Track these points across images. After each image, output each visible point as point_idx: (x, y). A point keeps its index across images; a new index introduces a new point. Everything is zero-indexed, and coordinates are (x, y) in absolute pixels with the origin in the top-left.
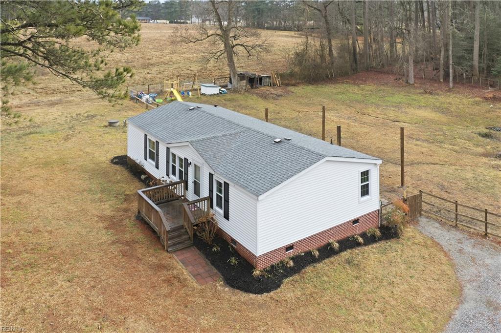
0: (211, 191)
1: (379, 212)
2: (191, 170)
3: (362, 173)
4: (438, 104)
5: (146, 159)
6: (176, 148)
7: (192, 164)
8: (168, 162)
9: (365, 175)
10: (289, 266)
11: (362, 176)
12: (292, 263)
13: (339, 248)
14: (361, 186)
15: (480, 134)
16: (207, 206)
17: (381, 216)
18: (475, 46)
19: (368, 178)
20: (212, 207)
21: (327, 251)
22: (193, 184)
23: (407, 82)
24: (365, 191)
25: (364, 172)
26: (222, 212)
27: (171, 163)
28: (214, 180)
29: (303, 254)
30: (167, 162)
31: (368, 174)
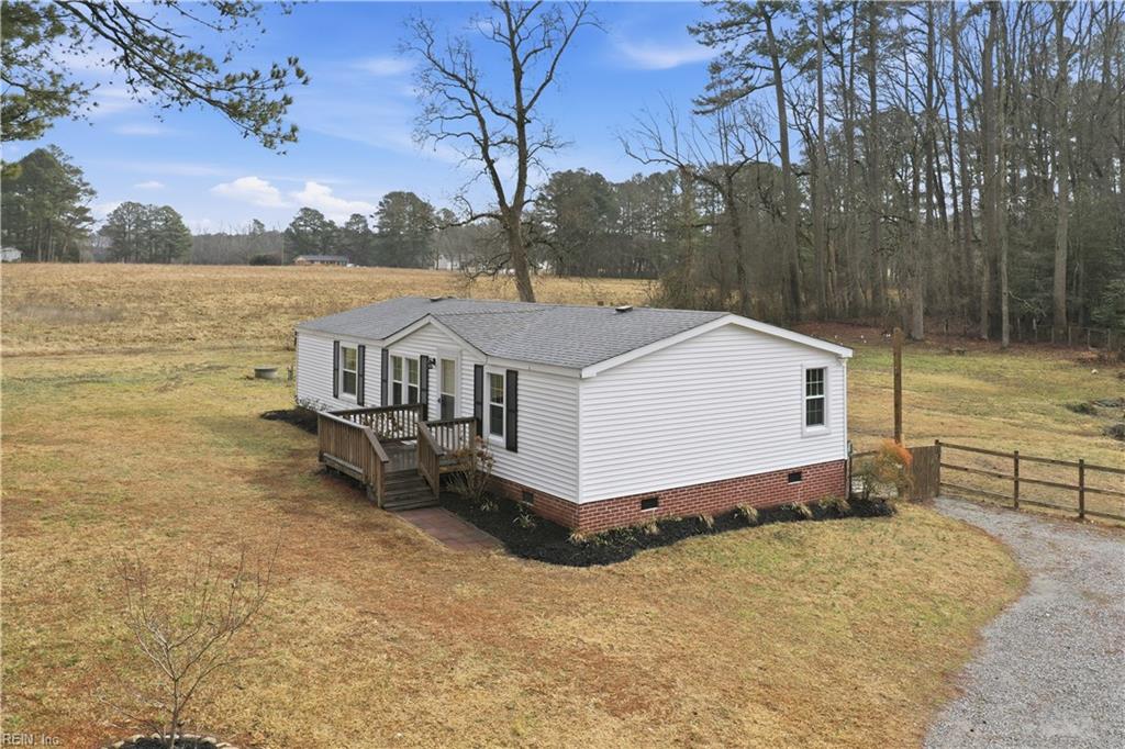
0: (478, 403)
1: (845, 466)
2: (435, 375)
3: (808, 371)
4: (976, 368)
5: (336, 396)
6: (401, 343)
7: (438, 362)
8: (384, 381)
9: (815, 379)
10: (648, 532)
11: (808, 380)
12: (655, 529)
13: (759, 519)
14: (808, 401)
15: (1069, 407)
16: (470, 433)
17: (850, 477)
18: (1057, 260)
19: (821, 385)
20: (480, 432)
21: (733, 520)
22: (440, 405)
23: (909, 336)
24: (815, 414)
25: (814, 371)
26: (501, 440)
27: (391, 381)
28: (485, 375)
29: (680, 519)
30: (382, 380)
31: (821, 378)
